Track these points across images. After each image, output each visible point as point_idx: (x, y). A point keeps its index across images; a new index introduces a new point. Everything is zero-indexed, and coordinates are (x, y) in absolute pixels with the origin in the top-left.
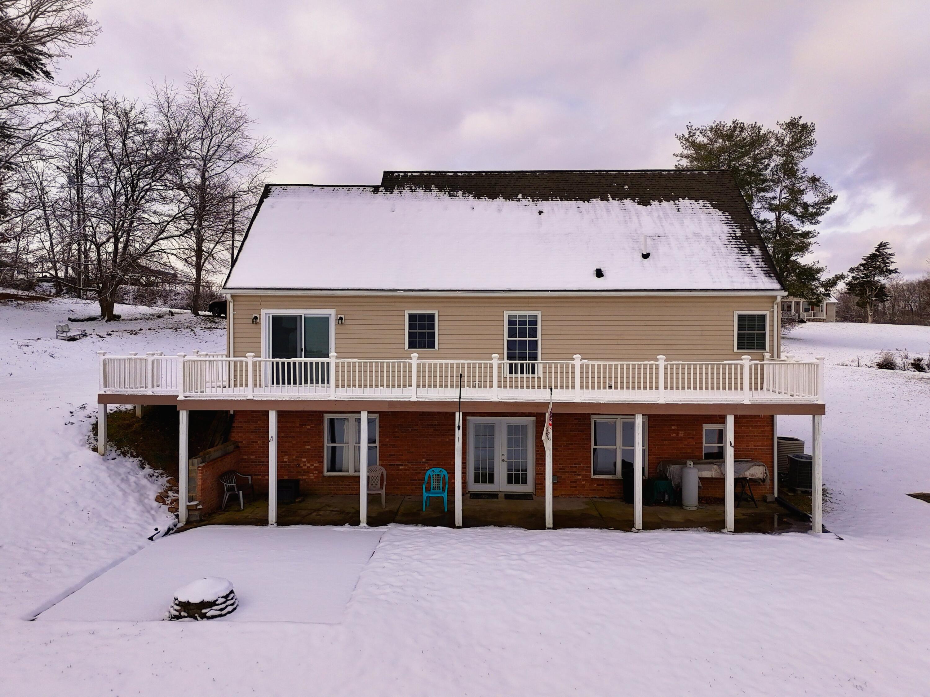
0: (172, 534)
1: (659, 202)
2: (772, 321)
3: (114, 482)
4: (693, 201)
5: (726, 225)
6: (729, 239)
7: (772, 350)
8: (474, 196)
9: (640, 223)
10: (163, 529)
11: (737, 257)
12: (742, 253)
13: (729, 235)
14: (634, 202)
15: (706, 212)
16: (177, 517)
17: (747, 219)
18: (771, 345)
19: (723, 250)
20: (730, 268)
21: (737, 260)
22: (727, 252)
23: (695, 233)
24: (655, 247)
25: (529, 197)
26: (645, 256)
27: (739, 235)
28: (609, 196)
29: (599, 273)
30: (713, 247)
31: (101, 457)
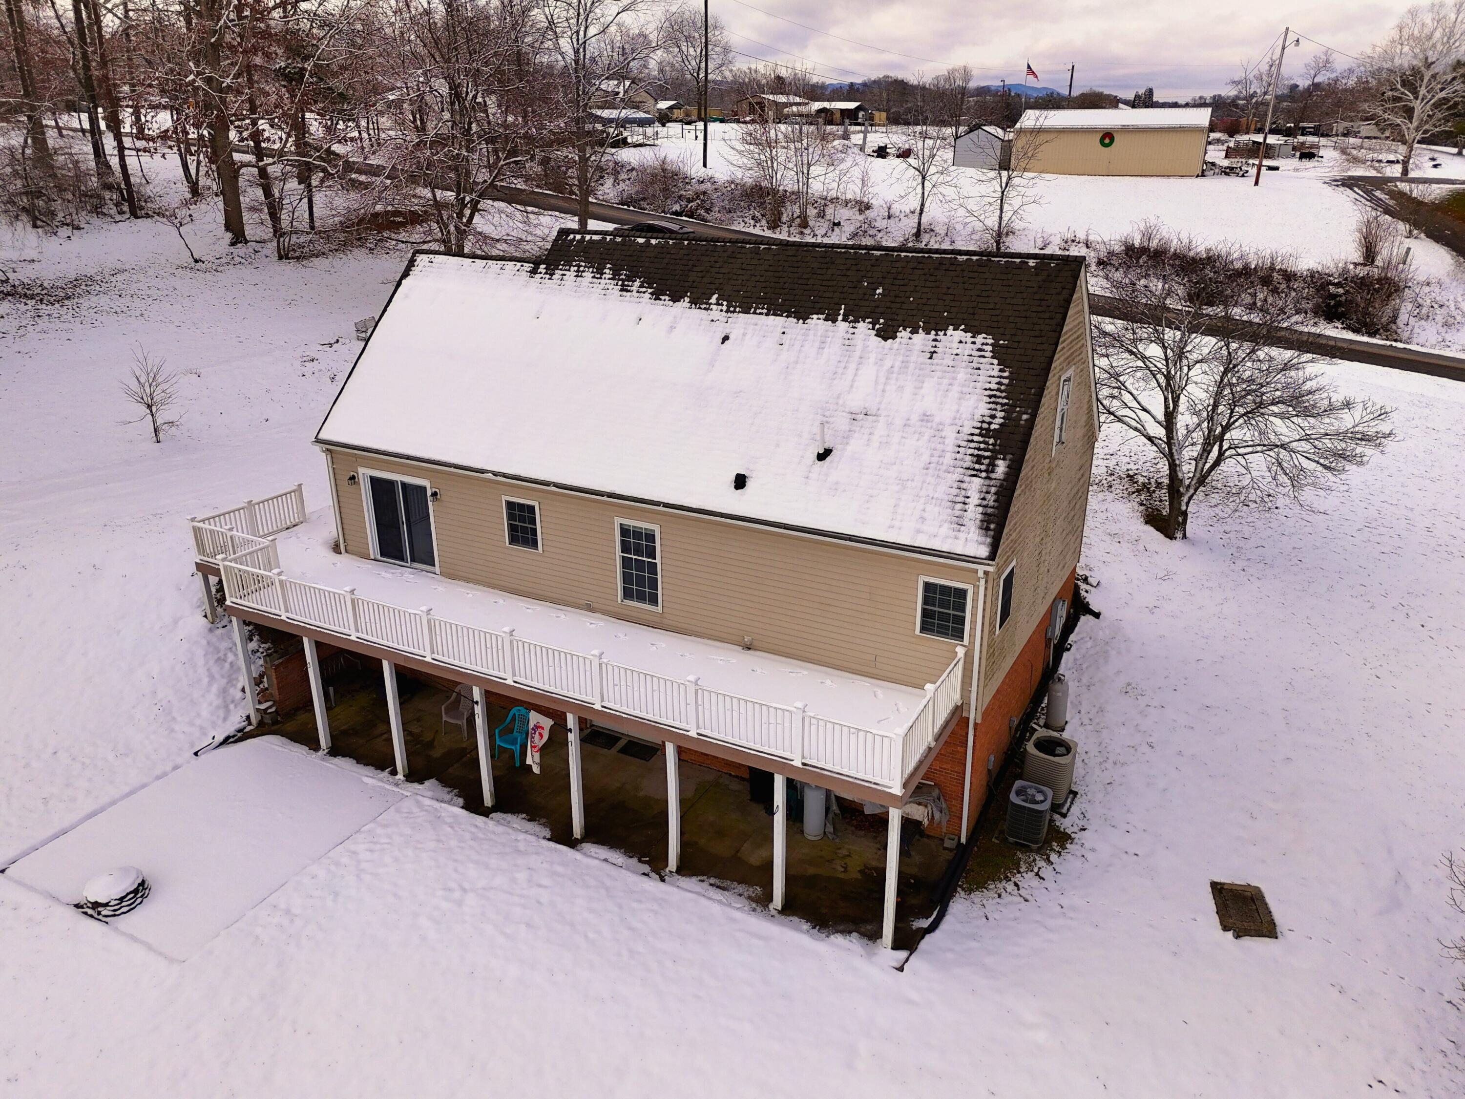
0: (231, 742)
1: (912, 333)
2: (975, 600)
3: (207, 663)
4: (969, 334)
5: (988, 400)
6: (972, 435)
7: (972, 642)
8: (652, 294)
9: (853, 381)
10: (220, 738)
11: (961, 477)
12: (974, 469)
13: (979, 425)
14: (873, 329)
15: (975, 365)
16: (248, 717)
17: (1033, 391)
18: (972, 636)
19: (948, 459)
20: (934, 501)
21: (956, 485)
22: (952, 462)
23: (925, 415)
24: (846, 438)
25: (725, 303)
26: (822, 457)
27: (997, 427)
28: (842, 312)
29: (740, 482)
30: (935, 450)
31: (210, 625)
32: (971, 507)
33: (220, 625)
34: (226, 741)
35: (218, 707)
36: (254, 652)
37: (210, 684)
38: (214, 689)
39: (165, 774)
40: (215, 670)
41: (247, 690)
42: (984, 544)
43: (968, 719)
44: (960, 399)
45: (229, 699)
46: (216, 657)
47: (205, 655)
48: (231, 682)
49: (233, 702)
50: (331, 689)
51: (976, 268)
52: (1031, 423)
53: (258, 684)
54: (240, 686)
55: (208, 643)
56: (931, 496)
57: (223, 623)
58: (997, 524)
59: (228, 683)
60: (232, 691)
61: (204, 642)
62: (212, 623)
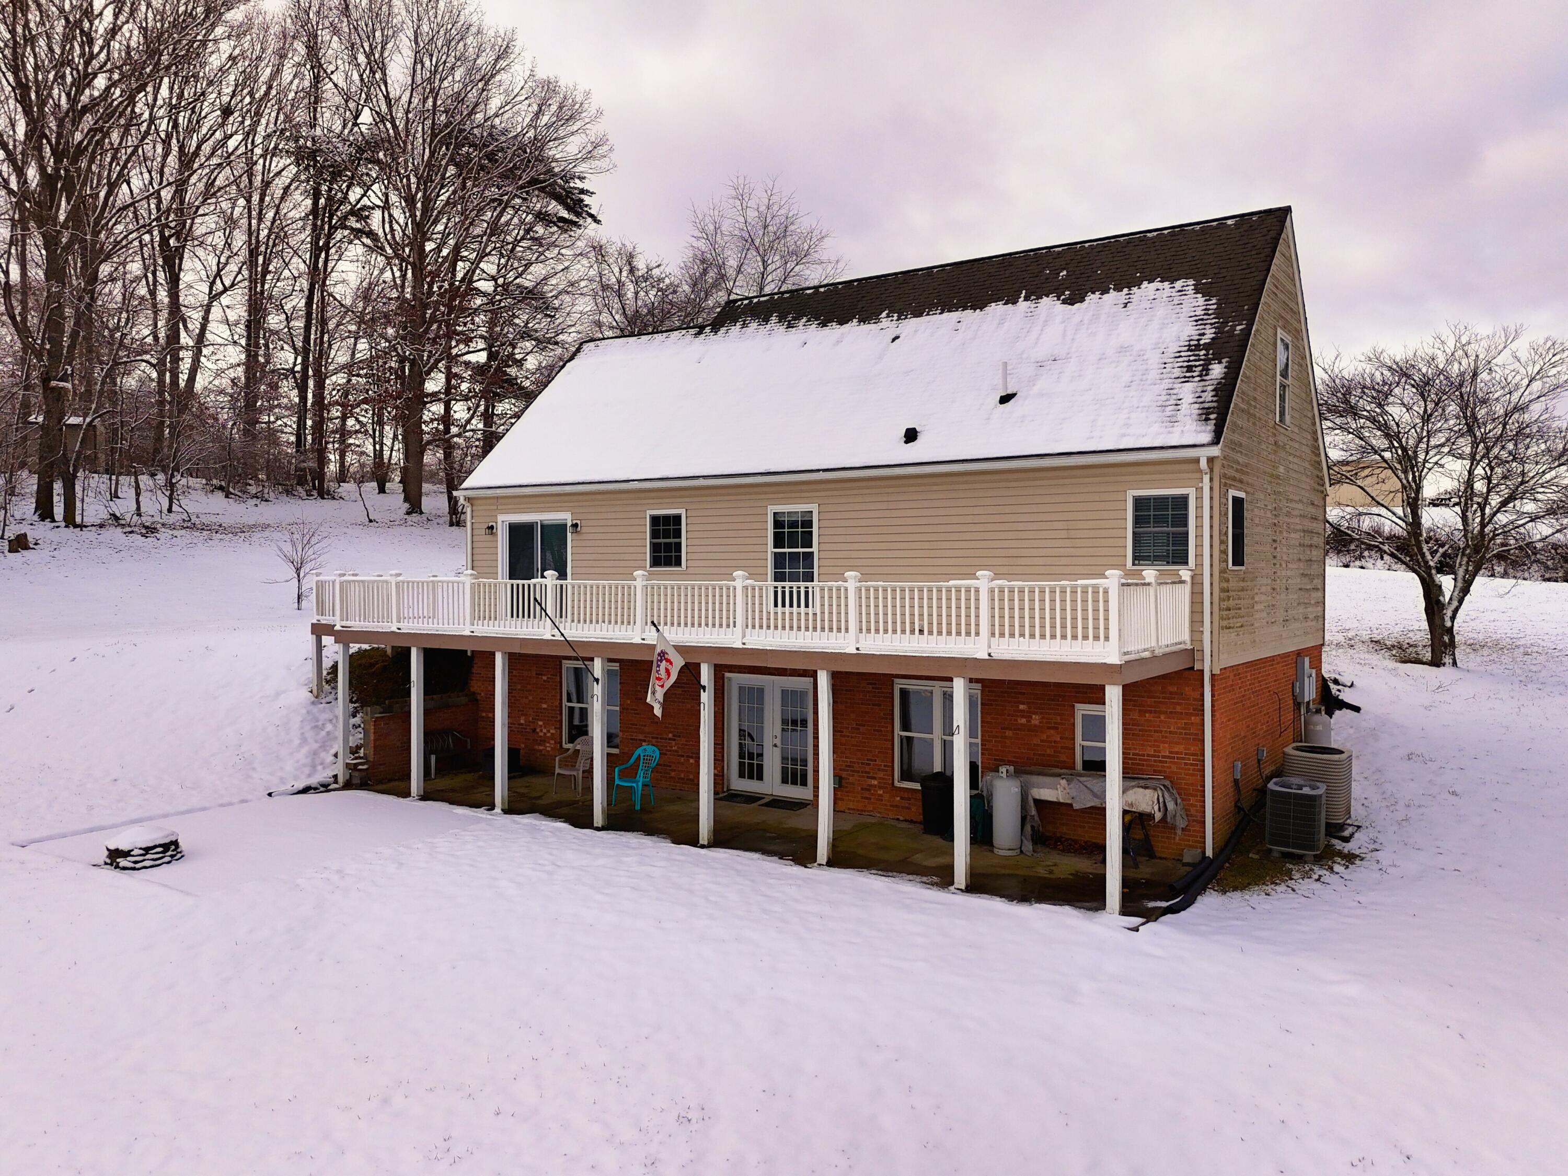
0: (311, 792)
1: (1102, 294)
2: (1199, 507)
3: (302, 728)
4: (1167, 283)
5: (1195, 323)
6: (1180, 352)
7: (1199, 565)
8: (819, 324)
9: (1038, 339)
10: (300, 785)
11: (1170, 386)
12: (1185, 377)
13: (1187, 343)
14: (1058, 299)
15: (1176, 302)
16: (335, 776)
17: (1246, 307)
18: (1199, 556)
19: (1154, 374)
20: (1140, 409)
21: (1165, 392)
22: (1158, 377)
23: (1121, 347)
24: (1032, 381)
25: (896, 315)
26: (1005, 399)
27: (1207, 341)
28: (1023, 295)
29: (911, 435)
30: (1137, 370)
31: (313, 699)
32: (1184, 406)
33: (324, 701)
34: (306, 790)
35: (305, 765)
36: (355, 727)
37: (301, 746)
38: (305, 750)
39: (230, 804)
40: (309, 735)
41: (340, 756)
42: (1204, 431)
43: (1202, 671)
44: (1162, 329)
45: (318, 761)
46: (313, 724)
47: (302, 721)
48: (324, 747)
49: (322, 764)
50: (433, 758)
51: (1169, 238)
52: (1247, 333)
53: (352, 753)
54: (333, 751)
55: (308, 712)
56: (1136, 405)
57: (328, 699)
58: (1218, 414)
59: (320, 747)
60: (323, 755)
61: (304, 711)
62: (317, 697)
